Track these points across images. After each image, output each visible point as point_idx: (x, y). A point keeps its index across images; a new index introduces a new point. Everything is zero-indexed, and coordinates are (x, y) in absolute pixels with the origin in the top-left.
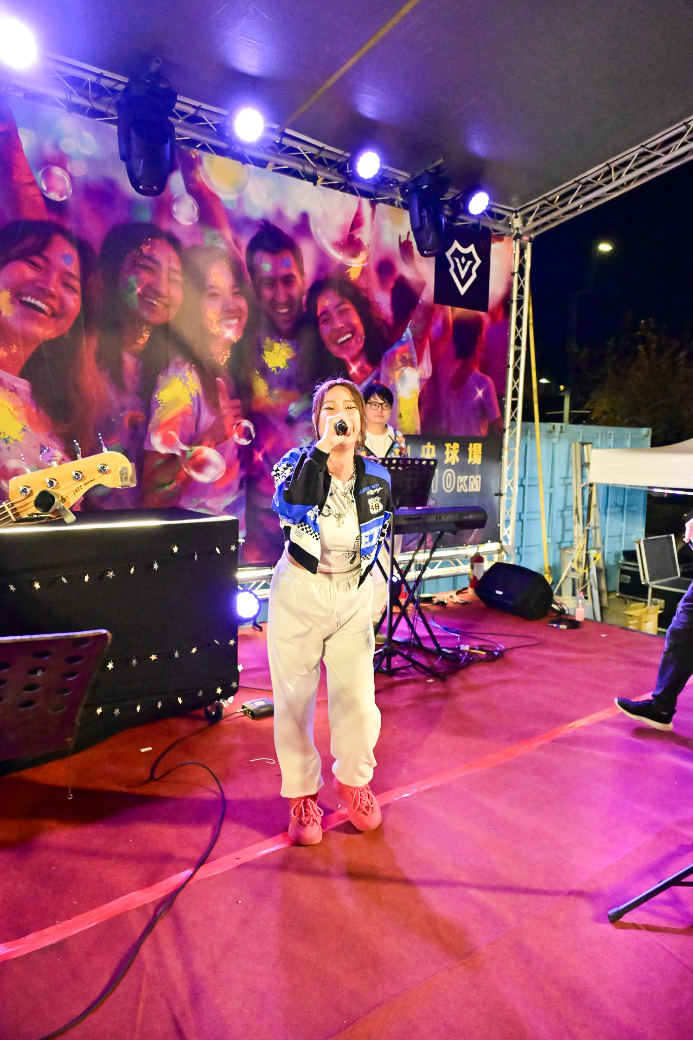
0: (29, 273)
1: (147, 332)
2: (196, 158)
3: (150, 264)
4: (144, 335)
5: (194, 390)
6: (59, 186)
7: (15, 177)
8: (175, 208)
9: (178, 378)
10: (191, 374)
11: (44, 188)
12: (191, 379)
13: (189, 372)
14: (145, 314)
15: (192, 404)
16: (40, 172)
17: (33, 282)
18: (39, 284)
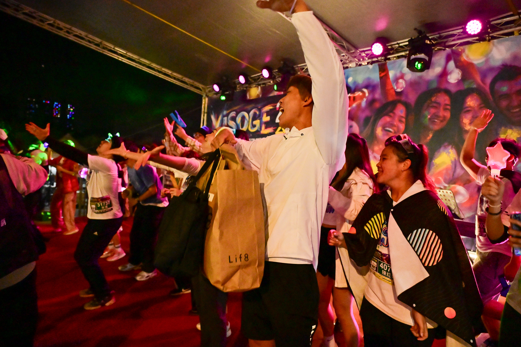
0: (388, 119)
1: (431, 134)
2: (461, 51)
3: (435, 105)
4: (430, 135)
5: (453, 158)
6: (401, 86)
7: (387, 88)
8: (449, 77)
9: (445, 153)
10: (452, 150)
11: (396, 88)
12: (452, 153)
13: (451, 150)
14: (431, 126)
15: (451, 164)
16: (395, 83)
17: (389, 122)
18: (391, 123)
